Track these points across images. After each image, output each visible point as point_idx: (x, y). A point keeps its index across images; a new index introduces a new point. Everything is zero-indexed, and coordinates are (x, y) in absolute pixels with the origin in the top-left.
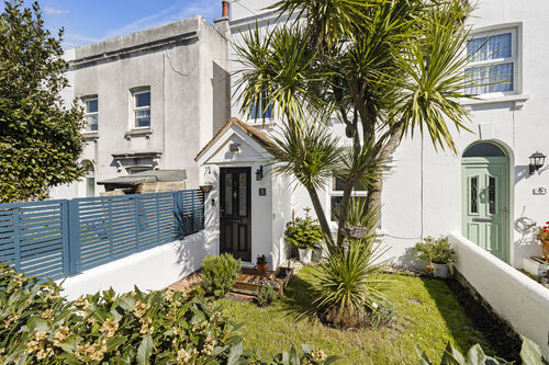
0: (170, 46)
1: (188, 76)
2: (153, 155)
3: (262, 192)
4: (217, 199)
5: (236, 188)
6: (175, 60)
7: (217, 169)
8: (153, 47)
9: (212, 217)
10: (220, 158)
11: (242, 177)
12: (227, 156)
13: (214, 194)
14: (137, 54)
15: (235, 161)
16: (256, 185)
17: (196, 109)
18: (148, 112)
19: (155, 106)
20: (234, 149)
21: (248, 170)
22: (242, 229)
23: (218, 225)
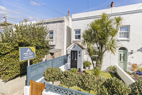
0: (58, 22)
1: (62, 29)
2: (54, 46)
3: (80, 56)
4: (70, 57)
5: (74, 55)
6: (59, 25)
7: (70, 51)
8: (54, 22)
9: (69, 60)
10: (71, 49)
11: (76, 53)
12: (72, 48)
13: (70, 56)
14: (50, 23)
15: (74, 49)
16: (78, 54)
17: (64, 36)
18: (53, 36)
19: (54, 35)
20: (74, 47)
21: (77, 51)
22: (75, 63)
23: (70, 62)
